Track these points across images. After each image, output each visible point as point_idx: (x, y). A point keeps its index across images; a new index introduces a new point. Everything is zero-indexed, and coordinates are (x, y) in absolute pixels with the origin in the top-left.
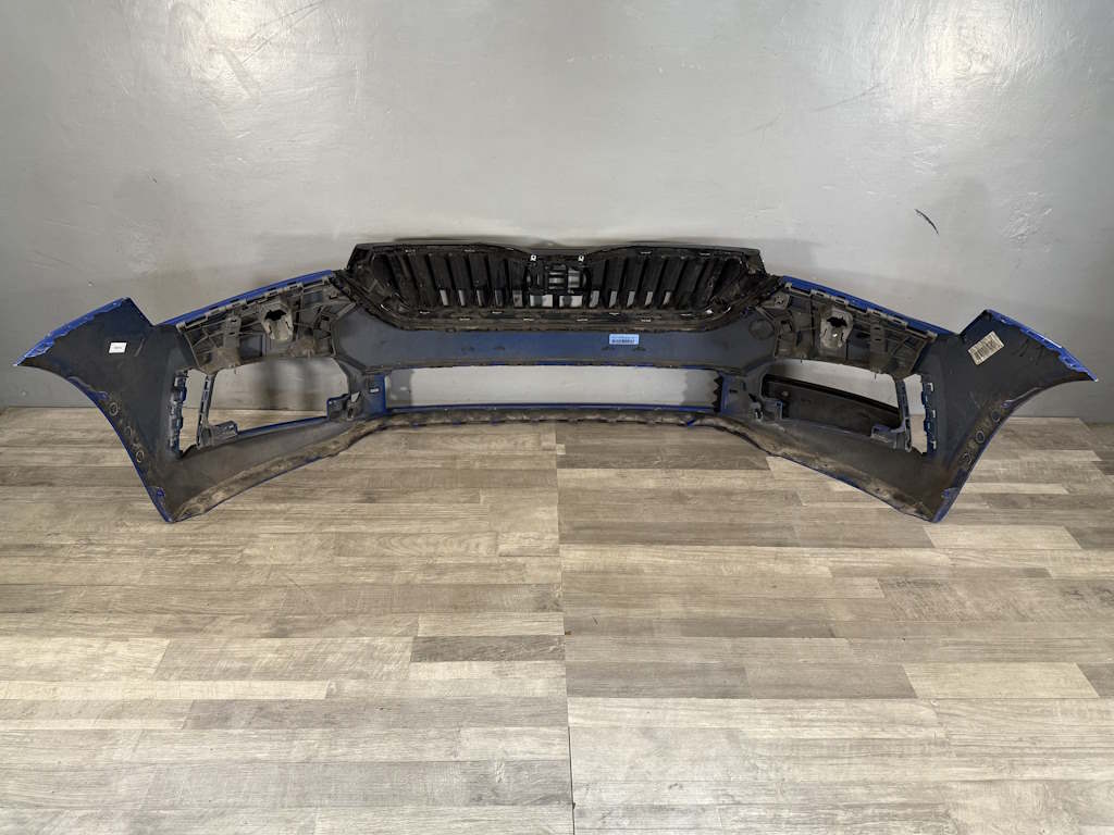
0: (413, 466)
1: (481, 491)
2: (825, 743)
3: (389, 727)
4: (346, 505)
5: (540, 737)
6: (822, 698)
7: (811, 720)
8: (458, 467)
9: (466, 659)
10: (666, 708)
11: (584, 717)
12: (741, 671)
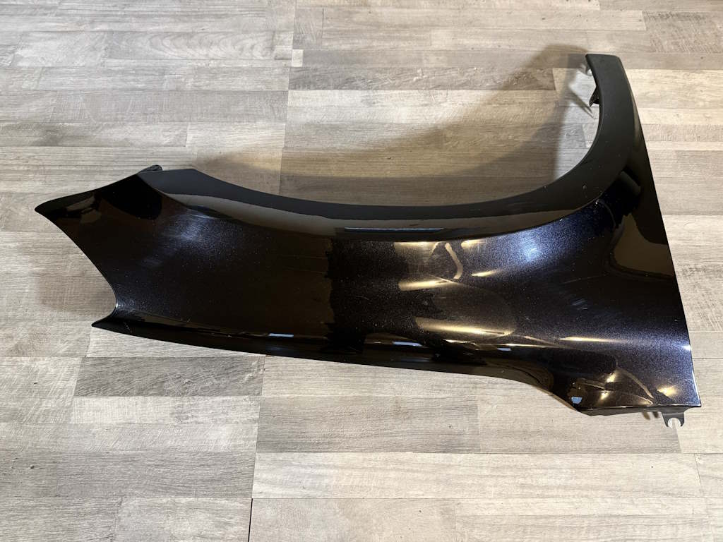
0: (111, 86)
1: (189, 127)
2: (558, 522)
3: (38, 495)
4: (21, 149)
5: (217, 513)
6: (566, 451)
7: (547, 487)
8: (164, 87)
9: (141, 392)
10: (375, 469)
11: (272, 483)
12: (472, 409)
